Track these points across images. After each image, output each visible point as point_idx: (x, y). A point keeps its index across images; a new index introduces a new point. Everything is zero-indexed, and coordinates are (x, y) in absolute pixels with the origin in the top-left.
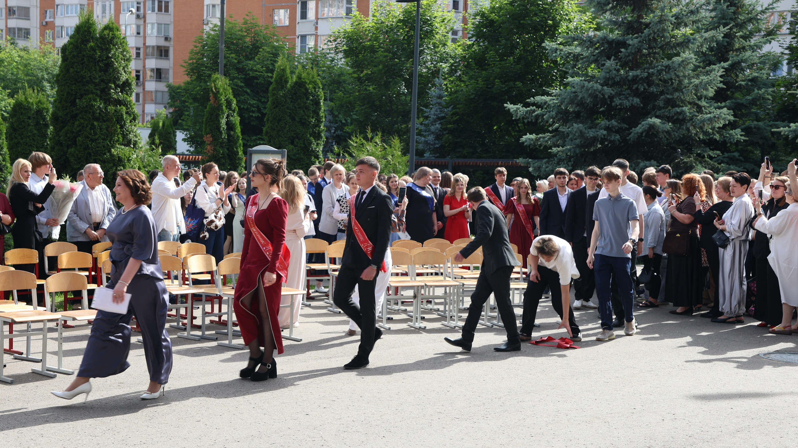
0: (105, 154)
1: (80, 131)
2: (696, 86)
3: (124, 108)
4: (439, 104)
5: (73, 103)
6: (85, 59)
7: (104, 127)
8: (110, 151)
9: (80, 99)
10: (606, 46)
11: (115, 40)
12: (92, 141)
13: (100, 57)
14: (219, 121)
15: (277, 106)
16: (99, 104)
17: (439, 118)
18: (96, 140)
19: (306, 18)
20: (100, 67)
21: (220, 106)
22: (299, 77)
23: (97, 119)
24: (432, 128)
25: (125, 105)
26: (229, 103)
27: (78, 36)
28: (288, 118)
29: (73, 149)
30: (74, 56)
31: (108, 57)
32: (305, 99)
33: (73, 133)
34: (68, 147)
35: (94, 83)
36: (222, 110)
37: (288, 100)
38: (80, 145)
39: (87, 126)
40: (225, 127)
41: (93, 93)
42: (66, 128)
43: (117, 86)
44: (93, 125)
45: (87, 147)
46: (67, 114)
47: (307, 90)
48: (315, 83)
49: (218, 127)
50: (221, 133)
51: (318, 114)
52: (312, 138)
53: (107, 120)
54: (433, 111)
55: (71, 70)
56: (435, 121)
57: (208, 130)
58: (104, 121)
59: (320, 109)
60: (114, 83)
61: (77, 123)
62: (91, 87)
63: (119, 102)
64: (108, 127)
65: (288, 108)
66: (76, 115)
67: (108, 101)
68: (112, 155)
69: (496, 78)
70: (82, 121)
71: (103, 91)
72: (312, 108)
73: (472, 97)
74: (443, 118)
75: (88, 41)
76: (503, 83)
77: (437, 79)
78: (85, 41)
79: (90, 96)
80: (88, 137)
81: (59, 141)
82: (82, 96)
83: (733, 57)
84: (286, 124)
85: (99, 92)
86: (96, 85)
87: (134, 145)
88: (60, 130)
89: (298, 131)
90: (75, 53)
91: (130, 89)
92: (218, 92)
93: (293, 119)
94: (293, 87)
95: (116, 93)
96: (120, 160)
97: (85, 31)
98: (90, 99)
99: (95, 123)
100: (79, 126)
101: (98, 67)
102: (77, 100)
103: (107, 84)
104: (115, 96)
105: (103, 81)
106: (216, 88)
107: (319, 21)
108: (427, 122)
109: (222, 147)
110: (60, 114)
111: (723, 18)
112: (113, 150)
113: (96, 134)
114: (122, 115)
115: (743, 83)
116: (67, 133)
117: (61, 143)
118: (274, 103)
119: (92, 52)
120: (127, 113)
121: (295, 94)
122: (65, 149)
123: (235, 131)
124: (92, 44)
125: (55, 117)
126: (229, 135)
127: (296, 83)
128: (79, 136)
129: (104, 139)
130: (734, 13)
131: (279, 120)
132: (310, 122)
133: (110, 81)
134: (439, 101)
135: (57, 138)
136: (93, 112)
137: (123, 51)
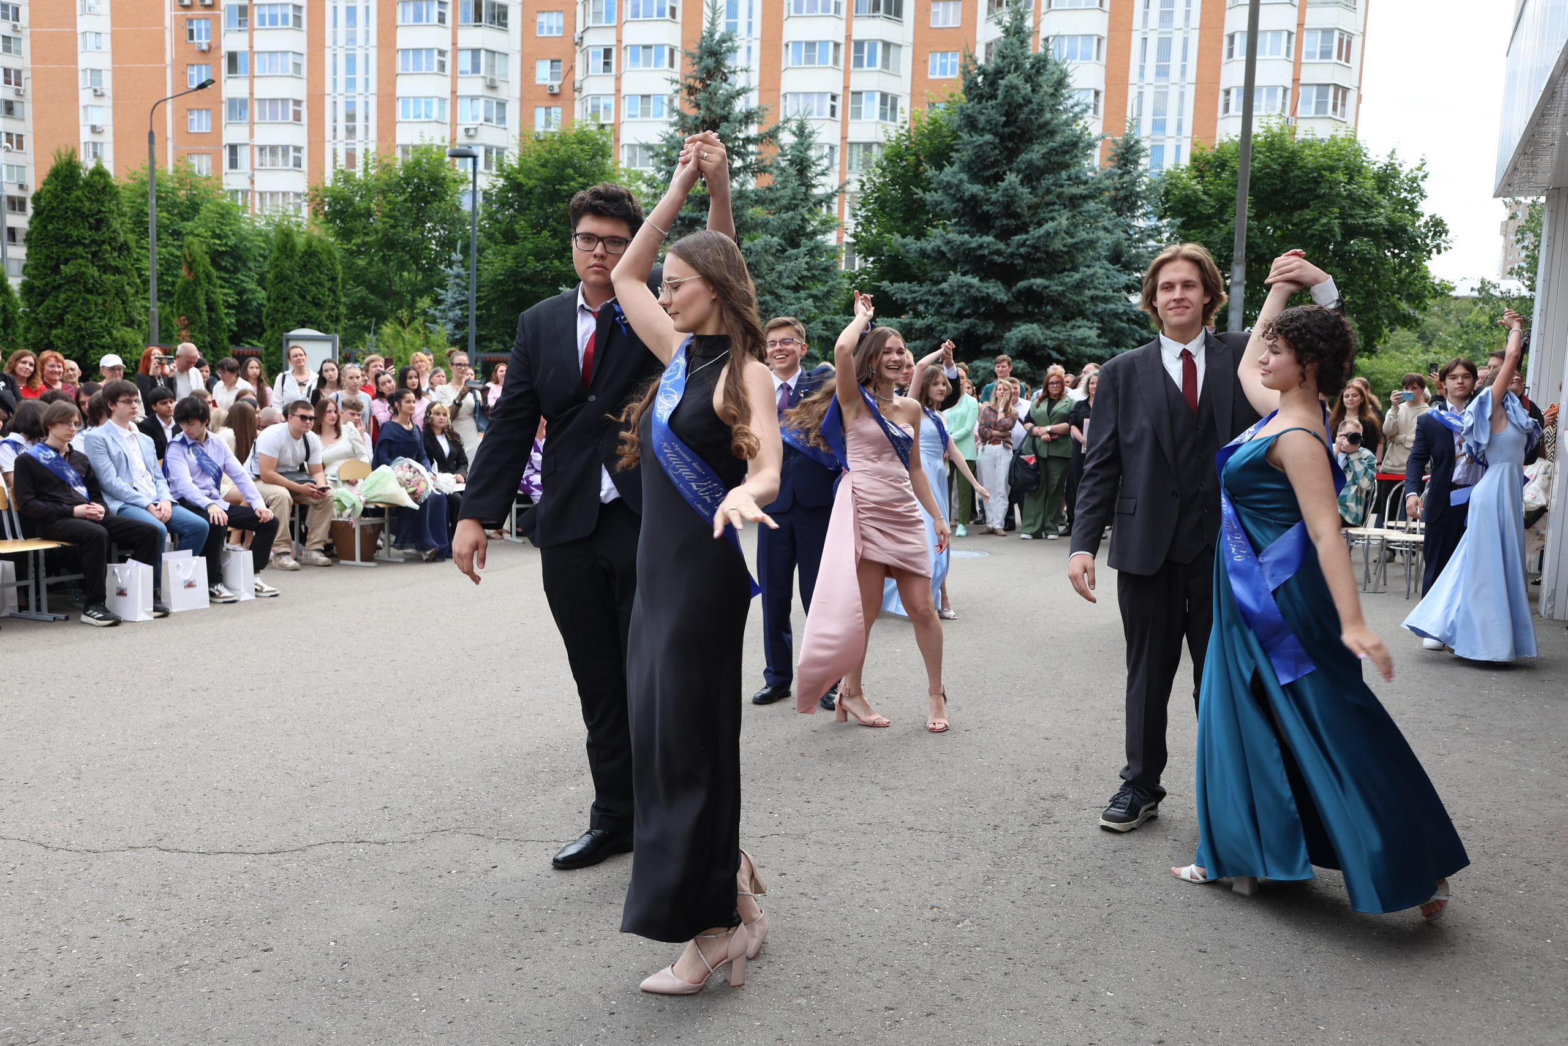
0: (103, 337)
1: (68, 306)
2: (780, 273)
3: (126, 278)
4: (458, 285)
5: (56, 269)
6: (70, 213)
7: (100, 301)
8: (110, 333)
9: (66, 264)
10: (679, 222)
11: (108, 189)
12: (86, 319)
13: (90, 210)
14: (196, 299)
15: (281, 282)
16: (94, 271)
17: (458, 303)
18: (90, 318)
19: (236, 167)
20: (90, 223)
21: (197, 278)
22: (309, 244)
23: (90, 292)
24: (451, 315)
25: (126, 274)
26: (208, 277)
27: (55, 182)
28: (296, 297)
29: (59, 331)
30: (53, 208)
31: (100, 211)
32: (318, 274)
33: (58, 308)
34: (51, 327)
35: (83, 244)
36: (200, 284)
37: (296, 274)
38: (70, 325)
39: (77, 300)
40: (205, 307)
41: (82, 257)
42: (47, 303)
43: (113, 249)
44: (84, 299)
45: (79, 328)
46: (47, 284)
47: (320, 261)
48: (330, 253)
49: (196, 309)
50: (200, 314)
51: (334, 292)
52: (328, 322)
53: (104, 293)
54: (450, 294)
55: (50, 227)
56: (453, 306)
57: (181, 311)
58: (100, 294)
59: (337, 286)
60: (110, 245)
61: (62, 296)
62: (80, 249)
63: (117, 270)
64: (105, 302)
65: (296, 284)
66: (60, 286)
67: (105, 269)
68: (115, 339)
69: (528, 255)
70: (70, 294)
71: (94, 254)
72: (328, 284)
73: (501, 278)
74: (463, 302)
75: (70, 189)
76: (538, 261)
77: (454, 254)
78: (67, 189)
79: (80, 261)
80: (79, 315)
81: (36, 319)
82: (66, 262)
83: (806, 244)
84: (294, 304)
85: (90, 256)
86: (85, 246)
87: (139, 326)
88: (38, 305)
89: (310, 313)
90: (55, 205)
91: (129, 253)
92: (194, 261)
93: (303, 298)
94: (301, 258)
95: (114, 258)
96: (125, 345)
97: (67, 176)
98: (80, 265)
99: (88, 296)
100: (65, 300)
101: (87, 225)
102: (62, 267)
103: (100, 246)
104: (113, 263)
105: (94, 241)
106: (190, 255)
107: (256, 173)
108: (442, 307)
109: (201, 332)
110: (37, 283)
111: (794, 198)
112: (114, 332)
113: (90, 311)
114: (123, 286)
115: (816, 273)
116: (48, 310)
117: (40, 323)
118: (276, 277)
119: (79, 204)
120: (129, 284)
121: (305, 266)
122: (46, 330)
123: (217, 313)
124: (79, 193)
125: (28, 289)
126: (210, 318)
127: (305, 252)
128: (66, 312)
129: (100, 318)
130: (805, 194)
131: (285, 300)
132: (326, 303)
133: (104, 242)
134: (458, 281)
135: (33, 315)
136: (85, 283)
137: (117, 205)
